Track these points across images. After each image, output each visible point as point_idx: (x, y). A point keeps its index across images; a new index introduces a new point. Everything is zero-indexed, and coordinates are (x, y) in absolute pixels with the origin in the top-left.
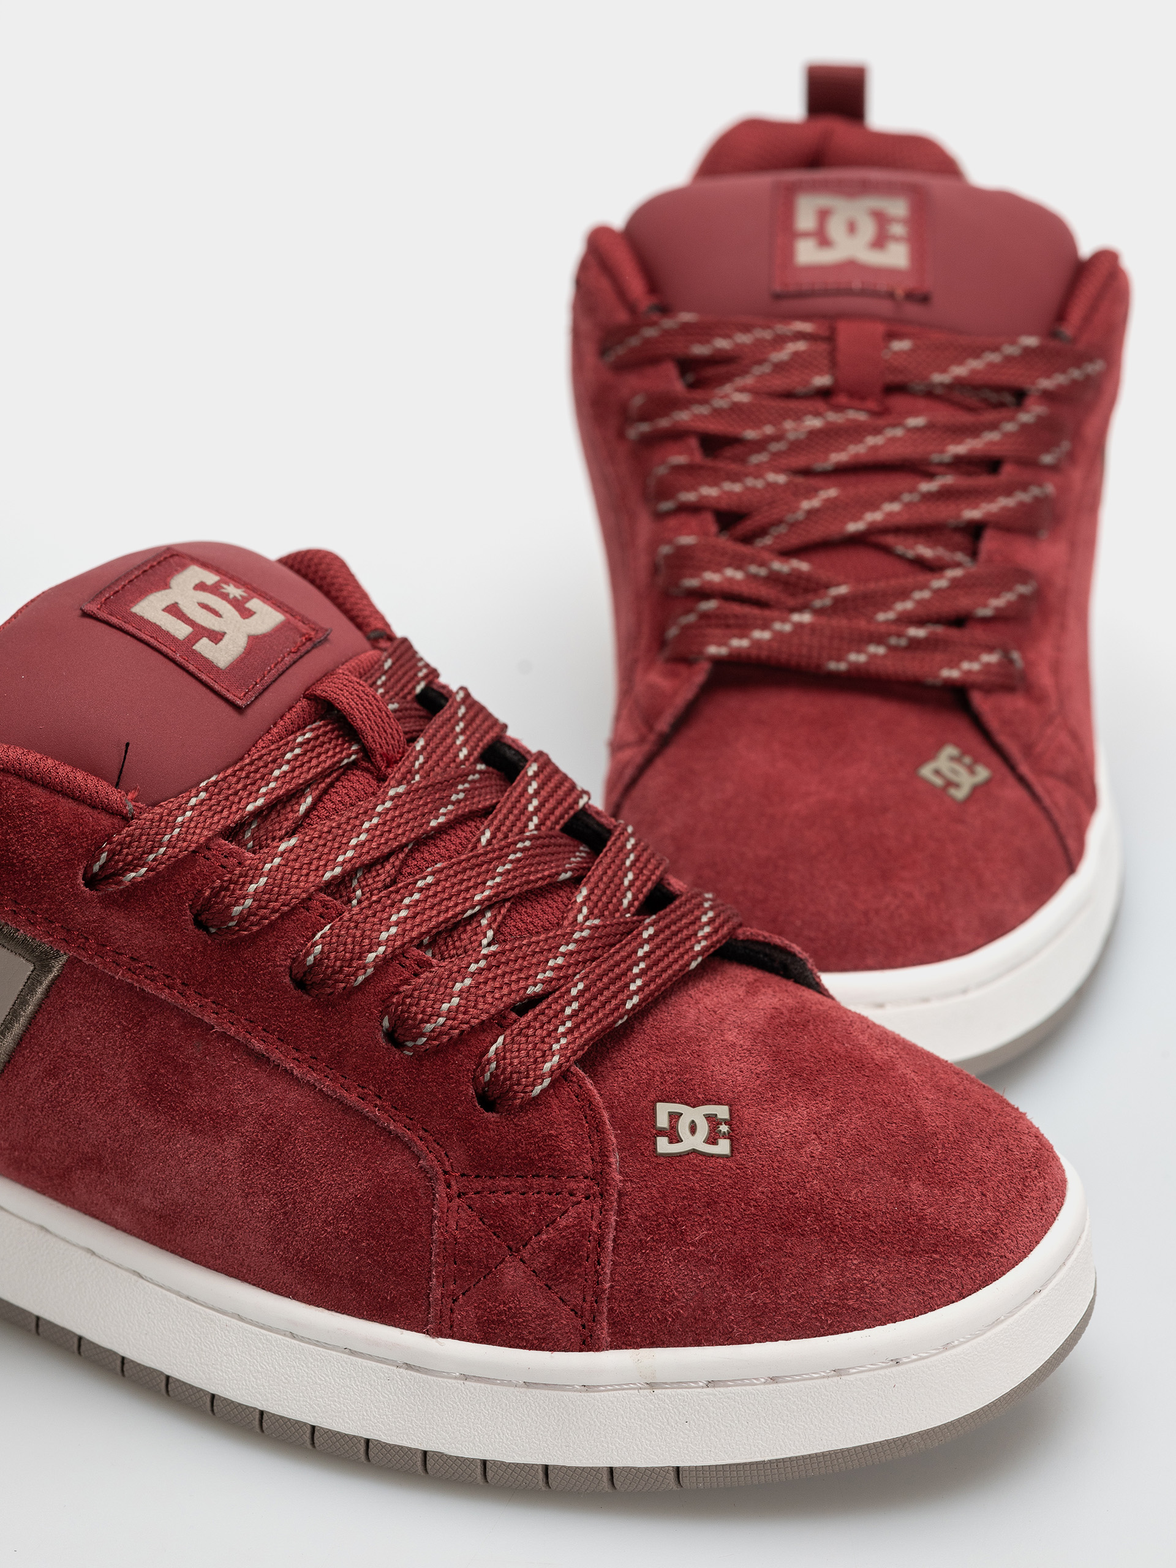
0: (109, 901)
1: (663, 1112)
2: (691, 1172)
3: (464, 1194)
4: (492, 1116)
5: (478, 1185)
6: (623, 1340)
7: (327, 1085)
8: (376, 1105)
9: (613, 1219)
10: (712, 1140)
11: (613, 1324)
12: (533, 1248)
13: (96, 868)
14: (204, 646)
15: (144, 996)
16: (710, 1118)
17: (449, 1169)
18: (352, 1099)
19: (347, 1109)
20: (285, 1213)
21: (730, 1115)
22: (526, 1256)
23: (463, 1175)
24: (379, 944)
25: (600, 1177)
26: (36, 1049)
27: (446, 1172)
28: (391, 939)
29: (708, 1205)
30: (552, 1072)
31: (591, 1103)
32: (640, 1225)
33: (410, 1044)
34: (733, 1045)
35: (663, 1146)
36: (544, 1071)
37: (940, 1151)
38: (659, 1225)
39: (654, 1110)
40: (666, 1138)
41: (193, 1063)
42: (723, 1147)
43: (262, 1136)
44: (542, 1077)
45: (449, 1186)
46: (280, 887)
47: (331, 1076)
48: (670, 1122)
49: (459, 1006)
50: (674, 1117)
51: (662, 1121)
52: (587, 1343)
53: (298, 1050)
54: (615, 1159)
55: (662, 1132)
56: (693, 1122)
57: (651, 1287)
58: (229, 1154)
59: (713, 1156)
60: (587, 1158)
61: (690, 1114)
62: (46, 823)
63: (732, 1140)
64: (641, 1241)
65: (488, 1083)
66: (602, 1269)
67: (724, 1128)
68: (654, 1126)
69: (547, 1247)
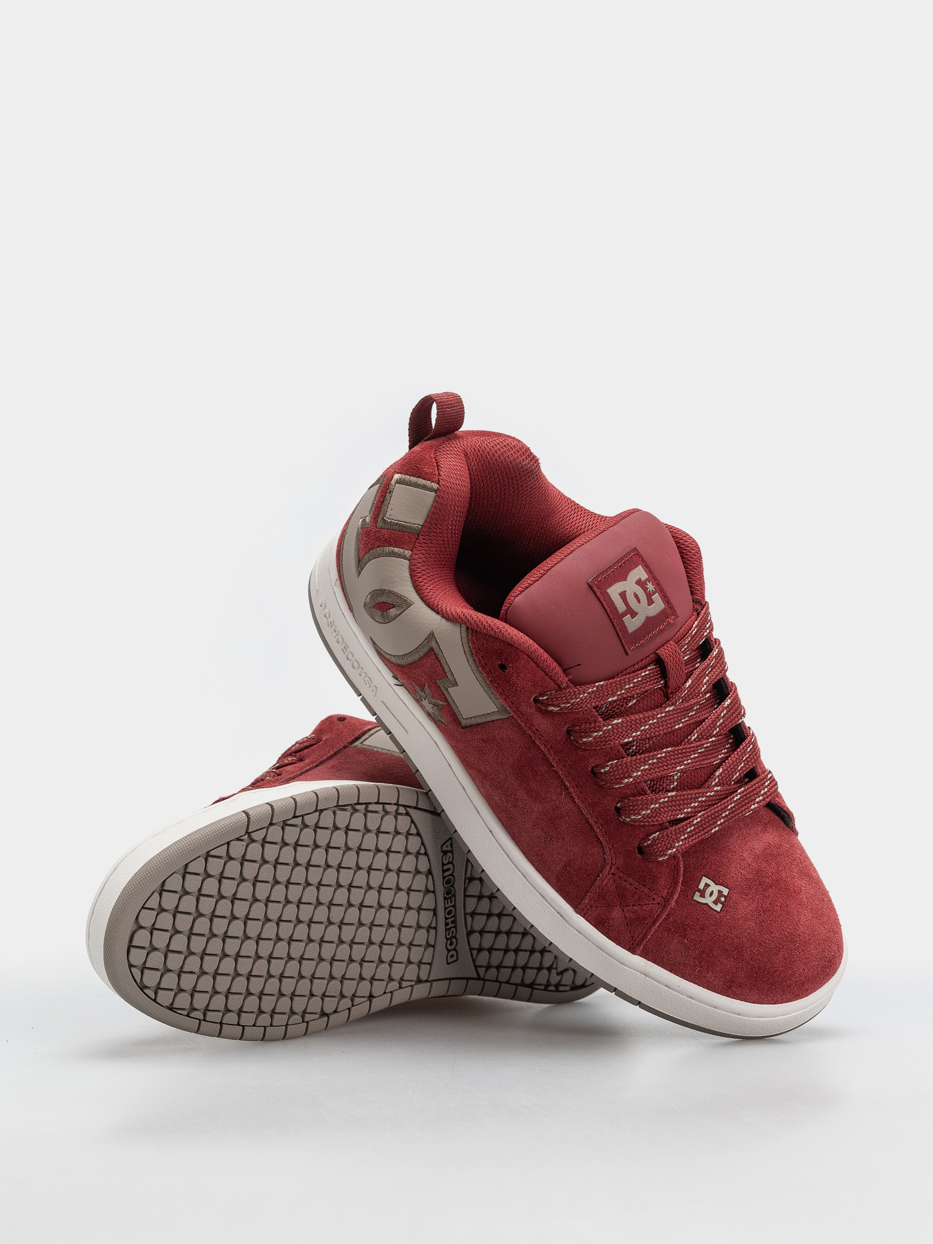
0: (539, 710)
1: (705, 880)
2: (701, 913)
3: (615, 874)
4: (638, 855)
5: (621, 875)
6: (645, 955)
7: (585, 812)
8: (599, 828)
9: (664, 916)
10: (716, 902)
11: (644, 949)
12: (629, 909)
13: (541, 698)
14: (627, 619)
15: (534, 742)
16: (720, 892)
17: (614, 863)
18: (592, 822)
19: (588, 822)
20: (545, 840)
21: (728, 894)
22: (625, 910)
23: (618, 868)
24: (631, 777)
25: (667, 901)
26: (484, 731)
27: (612, 864)
28: (637, 777)
29: (701, 929)
30: (670, 855)
31: (678, 872)
32: (672, 923)
33: (624, 818)
34: (744, 860)
35: (697, 897)
36: (667, 853)
37: (797, 945)
38: (679, 927)
39: (701, 879)
40: (700, 894)
41: (540, 773)
42: (718, 908)
43: (552, 812)
44: (666, 855)
45: (611, 868)
46: (605, 738)
47: (588, 809)
48: (704, 887)
49: (649, 814)
50: (707, 885)
51: (701, 886)
52: (632, 950)
53: (581, 793)
54: (675, 897)
55: (699, 890)
56: (713, 891)
57: (665, 946)
58: (536, 809)
59: (712, 909)
60: (666, 891)
61: (714, 888)
62: (530, 677)
63: (723, 906)
64: (670, 928)
65: (645, 846)
66: (650, 931)
67: (723, 899)
68: (698, 886)
69: (635, 912)
